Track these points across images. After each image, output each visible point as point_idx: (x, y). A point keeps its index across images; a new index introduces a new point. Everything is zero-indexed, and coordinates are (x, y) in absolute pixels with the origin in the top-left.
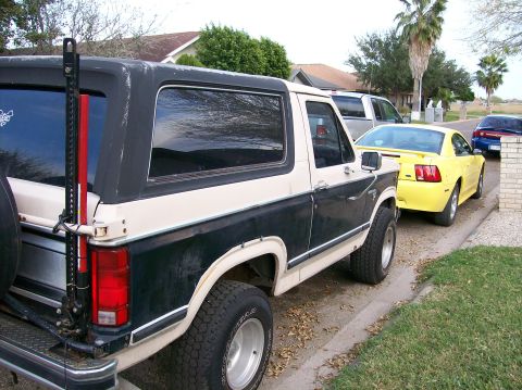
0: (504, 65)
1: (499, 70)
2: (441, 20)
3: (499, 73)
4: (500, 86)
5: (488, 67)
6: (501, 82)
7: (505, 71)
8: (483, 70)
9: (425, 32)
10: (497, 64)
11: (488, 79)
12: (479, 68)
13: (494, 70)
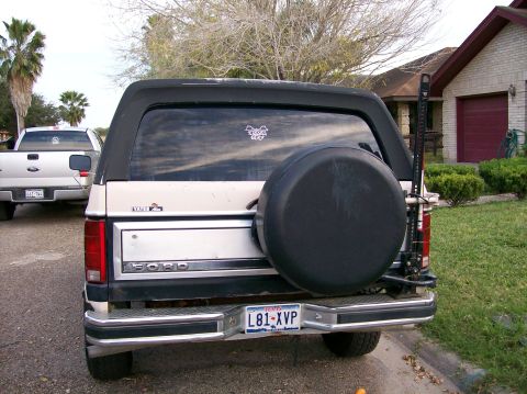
0: (85, 100)
1: (81, 104)
2: (41, 56)
3: (81, 107)
4: (83, 120)
5: (69, 102)
6: (84, 116)
7: (86, 105)
8: (66, 106)
9: (26, 68)
10: (78, 99)
11: (71, 114)
12: (61, 104)
13: (76, 104)
